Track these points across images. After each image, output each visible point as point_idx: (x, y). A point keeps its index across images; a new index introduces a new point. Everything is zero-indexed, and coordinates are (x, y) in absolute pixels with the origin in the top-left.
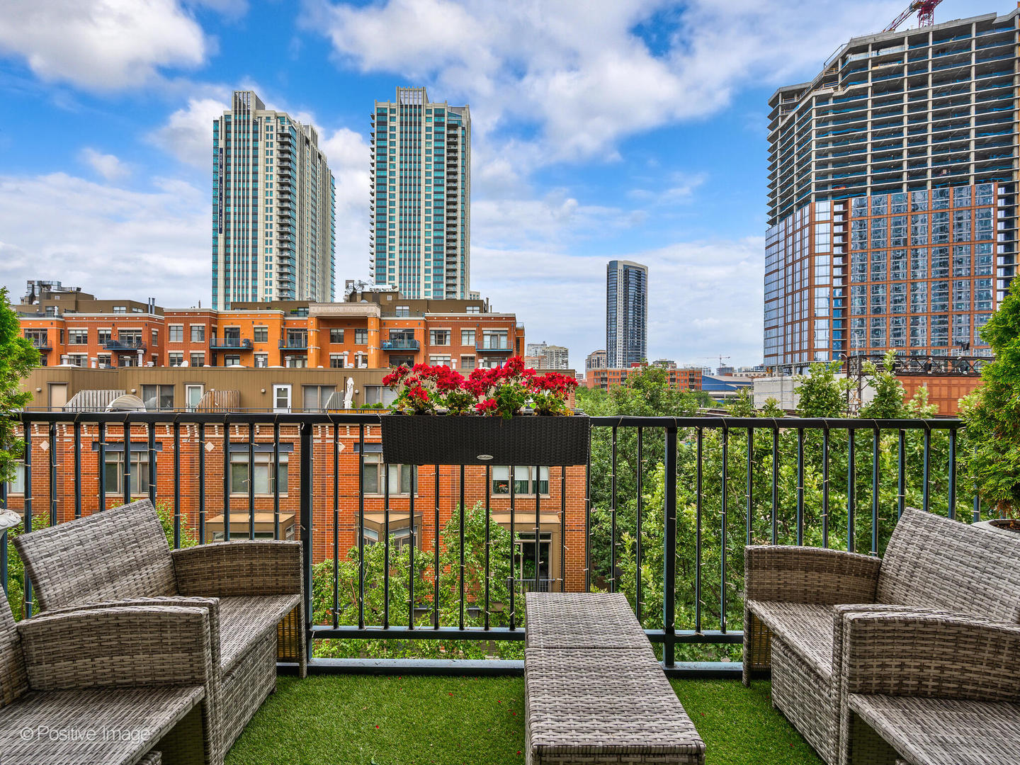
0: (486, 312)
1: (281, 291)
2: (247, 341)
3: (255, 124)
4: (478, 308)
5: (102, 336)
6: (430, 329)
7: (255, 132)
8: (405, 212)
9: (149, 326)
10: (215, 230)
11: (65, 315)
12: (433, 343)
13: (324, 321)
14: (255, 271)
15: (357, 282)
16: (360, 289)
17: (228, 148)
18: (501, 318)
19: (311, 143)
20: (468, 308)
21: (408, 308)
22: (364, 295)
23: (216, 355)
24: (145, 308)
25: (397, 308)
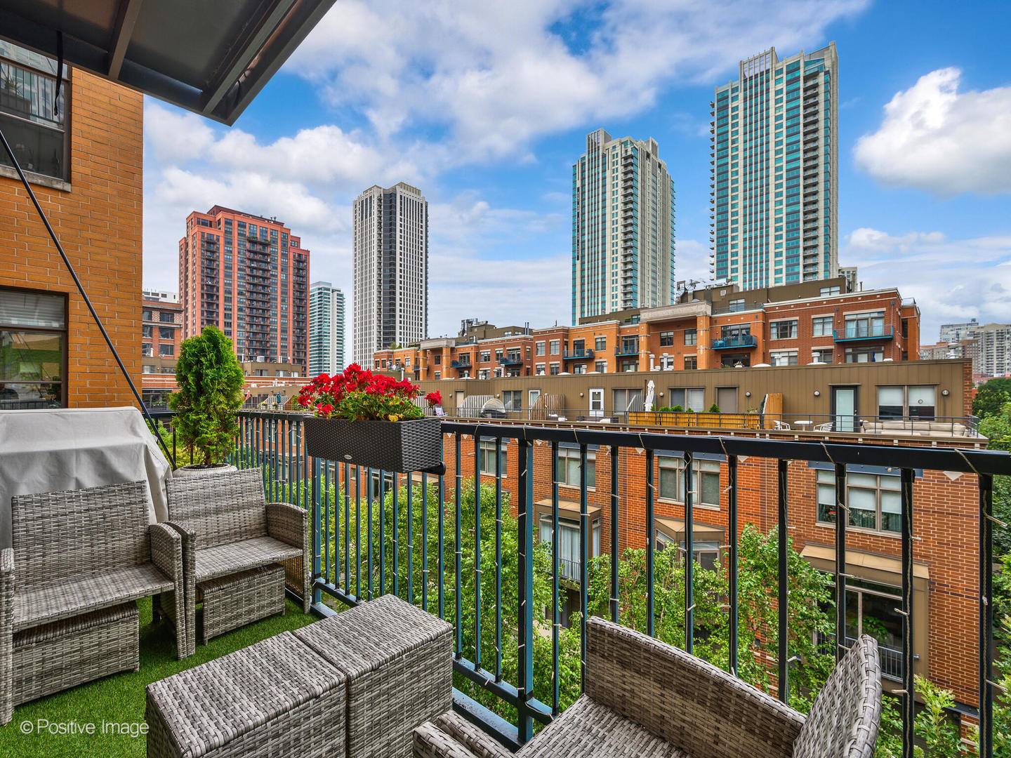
0: (850, 291)
1: (625, 301)
2: (590, 351)
3: (604, 156)
4: (838, 288)
5: (498, 355)
6: (770, 321)
7: (604, 164)
8: (751, 194)
9: (524, 344)
10: (574, 258)
11: (479, 341)
12: (774, 337)
13: (654, 326)
14: (604, 288)
15: (688, 282)
16: (692, 288)
17: (583, 186)
18: (874, 296)
19: (652, 156)
20: (822, 291)
21: (743, 301)
22: (695, 294)
23: (568, 364)
24: (523, 331)
25: (731, 302)
